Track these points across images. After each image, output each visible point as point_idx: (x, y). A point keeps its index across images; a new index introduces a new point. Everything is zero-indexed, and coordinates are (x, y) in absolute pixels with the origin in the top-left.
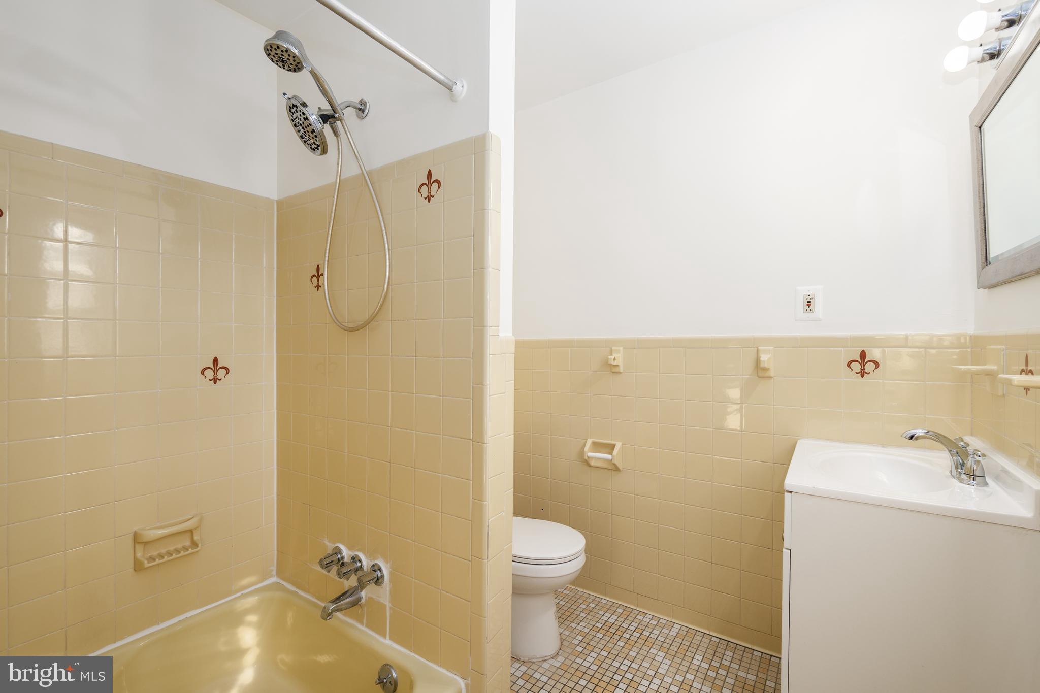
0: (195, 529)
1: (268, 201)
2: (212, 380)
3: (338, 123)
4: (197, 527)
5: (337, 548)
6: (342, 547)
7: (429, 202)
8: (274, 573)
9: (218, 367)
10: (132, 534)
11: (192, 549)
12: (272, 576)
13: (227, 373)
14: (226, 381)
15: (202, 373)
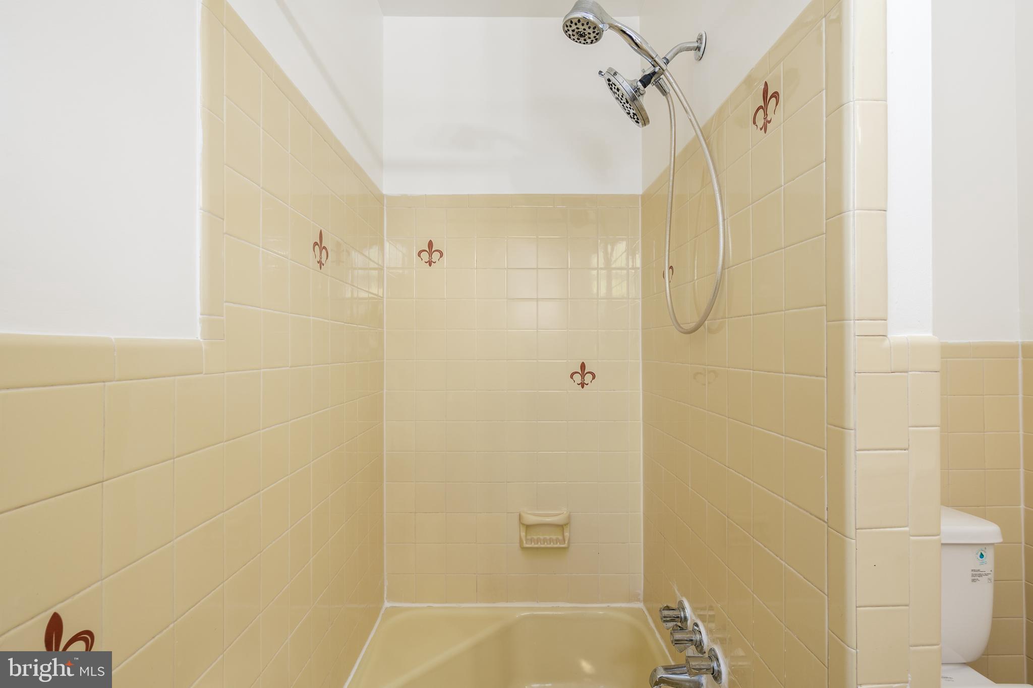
0: (565, 525)
1: (632, 198)
2: (580, 384)
3: (662, 76)
4: (567, 524)
5: (681, 603)
6: (686, 604)
7: (765, 133)
8: (641, 597)
9: (585, 373)
10: (518, 514)
11: (560, 544)
12: (638, 600)
13: (594, 378)
14: (592, 387)
15: (572, 376)
